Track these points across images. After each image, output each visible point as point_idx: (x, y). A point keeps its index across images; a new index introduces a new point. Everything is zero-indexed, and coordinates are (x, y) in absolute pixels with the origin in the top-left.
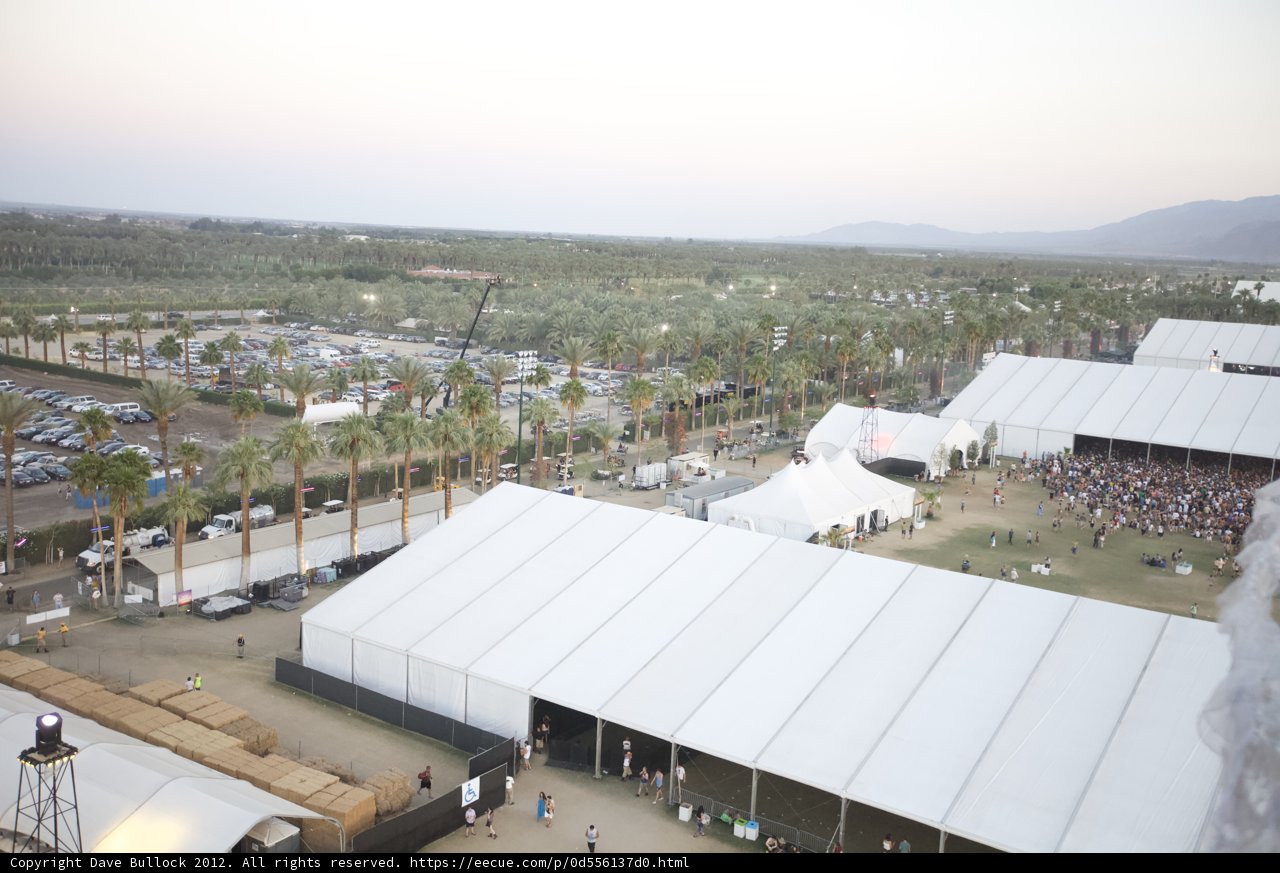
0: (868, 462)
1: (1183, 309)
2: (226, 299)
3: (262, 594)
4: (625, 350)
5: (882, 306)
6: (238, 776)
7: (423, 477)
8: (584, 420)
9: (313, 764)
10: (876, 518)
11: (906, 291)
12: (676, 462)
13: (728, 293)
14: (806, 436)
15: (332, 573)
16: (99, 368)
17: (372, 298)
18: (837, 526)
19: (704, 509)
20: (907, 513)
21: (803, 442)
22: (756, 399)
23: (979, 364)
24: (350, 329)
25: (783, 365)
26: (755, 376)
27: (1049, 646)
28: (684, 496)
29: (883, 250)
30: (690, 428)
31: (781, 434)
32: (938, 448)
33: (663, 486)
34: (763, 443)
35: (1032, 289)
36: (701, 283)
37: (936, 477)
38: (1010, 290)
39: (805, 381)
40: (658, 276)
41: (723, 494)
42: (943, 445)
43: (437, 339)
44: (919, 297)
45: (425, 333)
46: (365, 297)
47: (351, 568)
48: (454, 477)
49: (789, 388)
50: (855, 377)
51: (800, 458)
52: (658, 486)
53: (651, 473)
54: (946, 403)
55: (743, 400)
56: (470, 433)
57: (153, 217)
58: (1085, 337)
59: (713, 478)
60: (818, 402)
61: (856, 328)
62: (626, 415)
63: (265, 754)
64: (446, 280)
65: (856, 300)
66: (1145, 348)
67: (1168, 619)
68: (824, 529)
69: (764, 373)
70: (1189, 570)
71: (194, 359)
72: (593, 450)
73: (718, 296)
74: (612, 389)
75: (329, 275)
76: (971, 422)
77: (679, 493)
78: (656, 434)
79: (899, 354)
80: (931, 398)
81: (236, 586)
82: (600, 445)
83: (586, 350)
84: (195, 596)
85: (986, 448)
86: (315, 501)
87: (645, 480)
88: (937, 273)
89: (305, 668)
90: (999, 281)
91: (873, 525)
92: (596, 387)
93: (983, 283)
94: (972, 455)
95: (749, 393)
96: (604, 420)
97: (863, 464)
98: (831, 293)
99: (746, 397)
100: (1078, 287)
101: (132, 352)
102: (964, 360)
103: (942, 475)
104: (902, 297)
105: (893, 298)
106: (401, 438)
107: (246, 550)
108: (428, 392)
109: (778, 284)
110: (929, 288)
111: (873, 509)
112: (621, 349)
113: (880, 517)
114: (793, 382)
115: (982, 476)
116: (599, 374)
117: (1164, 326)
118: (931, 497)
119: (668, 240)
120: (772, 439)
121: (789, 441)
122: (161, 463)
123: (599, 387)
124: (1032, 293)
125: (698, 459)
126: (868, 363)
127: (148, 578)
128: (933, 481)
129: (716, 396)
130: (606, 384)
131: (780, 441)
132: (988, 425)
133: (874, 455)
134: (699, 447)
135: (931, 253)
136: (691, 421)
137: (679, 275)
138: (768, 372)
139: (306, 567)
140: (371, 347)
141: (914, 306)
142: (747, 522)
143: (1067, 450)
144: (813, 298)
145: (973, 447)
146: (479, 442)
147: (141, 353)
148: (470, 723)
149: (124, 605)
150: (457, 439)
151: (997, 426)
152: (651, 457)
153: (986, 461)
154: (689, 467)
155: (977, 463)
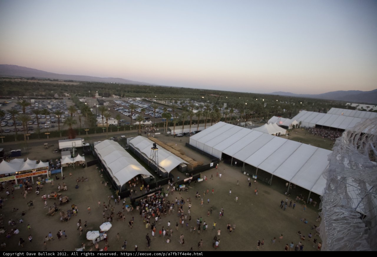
0: (279, 125)
1: (336, 107)
2: (184, 97)
3: (185, 134)
6: (179, 157)
7: (208, 121)
8: (233, 116)
9: (189, 157)
12: (247, 123)
13: (256, 100)
14: (268, 121)
15: (194, 133)
16: (167, 105)
17: (203, 97)
20: (285, 133)
22: (260, 115)
23: (298, 113)
24: (200, 102)
26: (260, 111)
28: (248, 127)
30: (249, 118)
32: (291, 124)
34: (261, 121)
36: (252, 99)
39: (268, 113)
43: (212, 104)
45: (210, 103)
46: (202, 97)
47: (197, 132)
48: (213, 122)
51: (267, 124)
52: (244, 126)
54: (292, 118)
56: (216, 115)
57: (176, 87)
59: (253, 125)
60: (270, 116)
63: (183, 155)
64: (214, 96)
66: (328, 112)
69: (262, 111)
71: (179, 104)
75: (197, 95)
76: (297, 121)
78: (244, 118)
79: (284, 110)
81: (181, 133)
82: (235, 119)
84: (176, 134)
85: (299, 125)
86: (193, 123)
88: (291, 99)
89: (190, 145)
90: (302, 101)
91: (279, 135)
93: (299, 101)
95: (259, 114)
96: (236, 116)
98: (273, 101)
101: (171, 103)
103: (291, 128)
106: (206, 114)
107: (183, 128)
108: (210, 110)
109: (264, 99)
111: (279, 132)
112: (240, 105)
114: (266, 113)
115: (298, 130)
116: (235, 110)
117: (333, 109)
122: (174, 117)
124: (308, 103)
125: (251, 123)
126: (279, 111)
127: (170, 130)
128: (289, 129)
129: (254, 114)
130: (237, 111)
131: (264, 121)
132: (300, 121)
134: (250, 121)
139: (191, 132)
140: (203, 104)
143: (314, 127)
145: (297, 125)
146: (217, 116)
147: (172, 103)
148: (212, 155)
149: (167, 134)
150: (214, 115)
151: (302, 122)
152: (243, 122)
153: (299, 127)
154: (249, 124)
155: (297, 127)
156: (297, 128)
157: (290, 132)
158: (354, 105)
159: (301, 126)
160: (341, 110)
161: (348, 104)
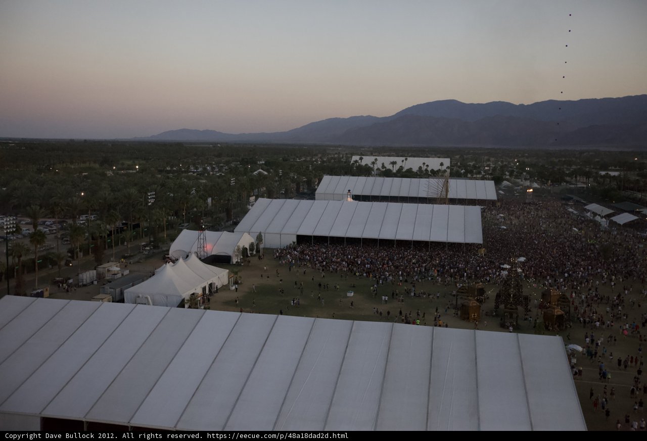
0: (203, 258)
1: (333, 172)
4: (65, 210)
5: (195, 174)
8: (41, 249)
10: (211, 287)
11: (206, 165)
12: (101, 269)
13: (113, 170)
14: (170, 247)
18: (193, 294)
19: (122, 293)
20: (226, 282)
21: (168, 250)
25: (153, 211)
26: (139, 218)
27: (306, 343)
28: (110, 288)
29: (191, 143)
30: (105, 249)
31: (156, 247)
32: (236, 248)
33: (95, 283)
34: (146, 253)
35: (266, 162)
36: (97, 166)
37: (236, 262)
38: (256, 163)
39: (165, 219)
40: (72, 163)
41: (131, 284)
42: (238, 246)
44: (213, 169)
49: (158, 223)
50: (189, 213)
51: (168, 259)
52: (92, 283)
53: (88, 275)
54: (236, 224)
55: (132, 231)
58: (294, 186)
59: (123, 275)
61: (188, 189)
62: (67, 244)
65: (183, 172)
66: (321, 189)
67: (353, 322)
68: (186, 295)
69: (144, 217)
70: (352, 294)
72: (50, 266)
73: (108, 172)
74: (56, 230)
76: (249, 233)
77: (107, 287)
78: (86, 253)
79: (209, 200)
80: (227, 221)
83: (43, 212)
85: (257, 245)
87: (85, 281)
88: (219, 155)
90: (250, 159)
91: (210, 290)
92: (45, 230)
93: (243, 159)
94: (252, 249)
95: (135, 227)
96: (53, 248)
97: (200, 259)
98: (168, 169)
99: (134, 229)
100: (286, 161)
102: (240, 200)
103: (239, 261)
104: (205, 169)
105: (200, 169)
109: (139, 165)
110: (217, 163)
111: (209, 283)
112: (63, 210)
113: (213, 286)
114: (159, 220)
115: (257, 260)
116: (46, 221)
117: (326, 178)
118: (236, 273)
119: (72, 141)
120: (151, 251)
121: (160, 250)
123: (47, 230)
124: (265, 164)
125: (115, 268)
126: (196, 207)
128: (235, 264)
129: (117, 230)
130: (51, 227)
131: (155, 251)
132: (258, 234)
133: (205, 254)
134: (112, 259)
135: (215, 144)
136: (105, 245)
137: (84, 162)
138: (147, 216)
141: (212, 173)
142: (147, 298)
143: (294, 243)
144: (160, 172)
145: (252, 245)
151: (262, 234)
152: (86, 268)
153: (258, 251)
154: (109, 271)
155: (254, 253)
156: (255, 255)
157: (239, 274)
158: (367, 160)
159: (262, 246)
160: (344, 179)
161: (355, 158)
